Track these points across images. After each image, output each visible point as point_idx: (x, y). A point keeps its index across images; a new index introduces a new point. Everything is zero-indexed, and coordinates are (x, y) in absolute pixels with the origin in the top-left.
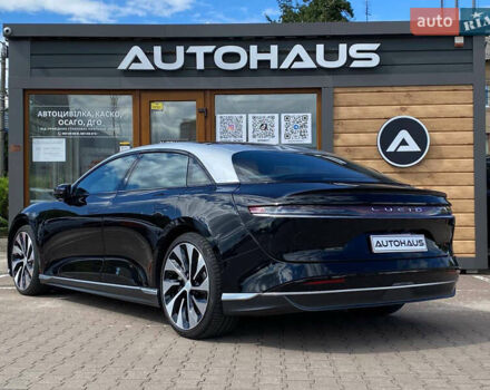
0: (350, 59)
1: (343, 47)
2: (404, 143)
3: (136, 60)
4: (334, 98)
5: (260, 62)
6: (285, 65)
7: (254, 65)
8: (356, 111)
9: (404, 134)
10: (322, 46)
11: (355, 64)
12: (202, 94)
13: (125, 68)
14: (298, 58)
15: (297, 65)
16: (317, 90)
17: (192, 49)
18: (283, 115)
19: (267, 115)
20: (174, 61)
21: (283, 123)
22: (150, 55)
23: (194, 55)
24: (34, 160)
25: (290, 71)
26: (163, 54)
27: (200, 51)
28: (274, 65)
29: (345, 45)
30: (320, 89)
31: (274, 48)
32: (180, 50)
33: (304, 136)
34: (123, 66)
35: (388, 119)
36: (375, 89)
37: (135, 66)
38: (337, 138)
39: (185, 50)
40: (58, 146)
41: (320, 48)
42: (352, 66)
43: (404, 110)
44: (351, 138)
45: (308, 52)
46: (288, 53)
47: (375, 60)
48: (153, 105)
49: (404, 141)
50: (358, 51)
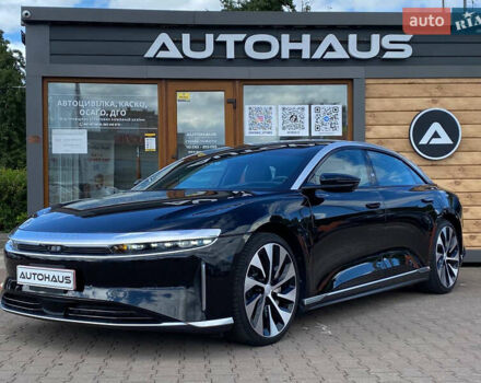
0: (383, 50)
1: (375, 38)
2: (436, 135)
3: (164, 47)
4: (365, 89)
5: (291, 51)
6: (317, 55)
7: (286, 55)
8: (388, 103)
9: (436, 127)
10: (355, 36)
11: (388, 55)
12: (230, 84)
13: (152, 56)
14: (330, 49)
15: (329, 55)
16: (349, 81)
17: (222, 38)
18: (313, 107)
19: (297, 107)
20: (203, 49)
21: (313, 114)
22: (178, 43)
23: (224, 43)
24: (54, 152)
25: (323, 61)
26: (191, 42)
27: (230, 39)
28: (306, 55)
29: (378, 36)
30: (352, 80)
31: (306, 38)
32: (209, 38)
33: (334, 128)
34: (150, 53)
35: (421, 111)
36: (407, 81)
37: (162, 54)
38: (369, 130)
39: (215, 38)
40: (80, 137)
41: (353, 38)
42: (384, 57)
43: (435, 102)
44: (383, 131)
45: (341, 42)
46: (320, 42)
47: (408, 51)
48: (179, 95)
49: (436, 134)
50: (391, 42)
